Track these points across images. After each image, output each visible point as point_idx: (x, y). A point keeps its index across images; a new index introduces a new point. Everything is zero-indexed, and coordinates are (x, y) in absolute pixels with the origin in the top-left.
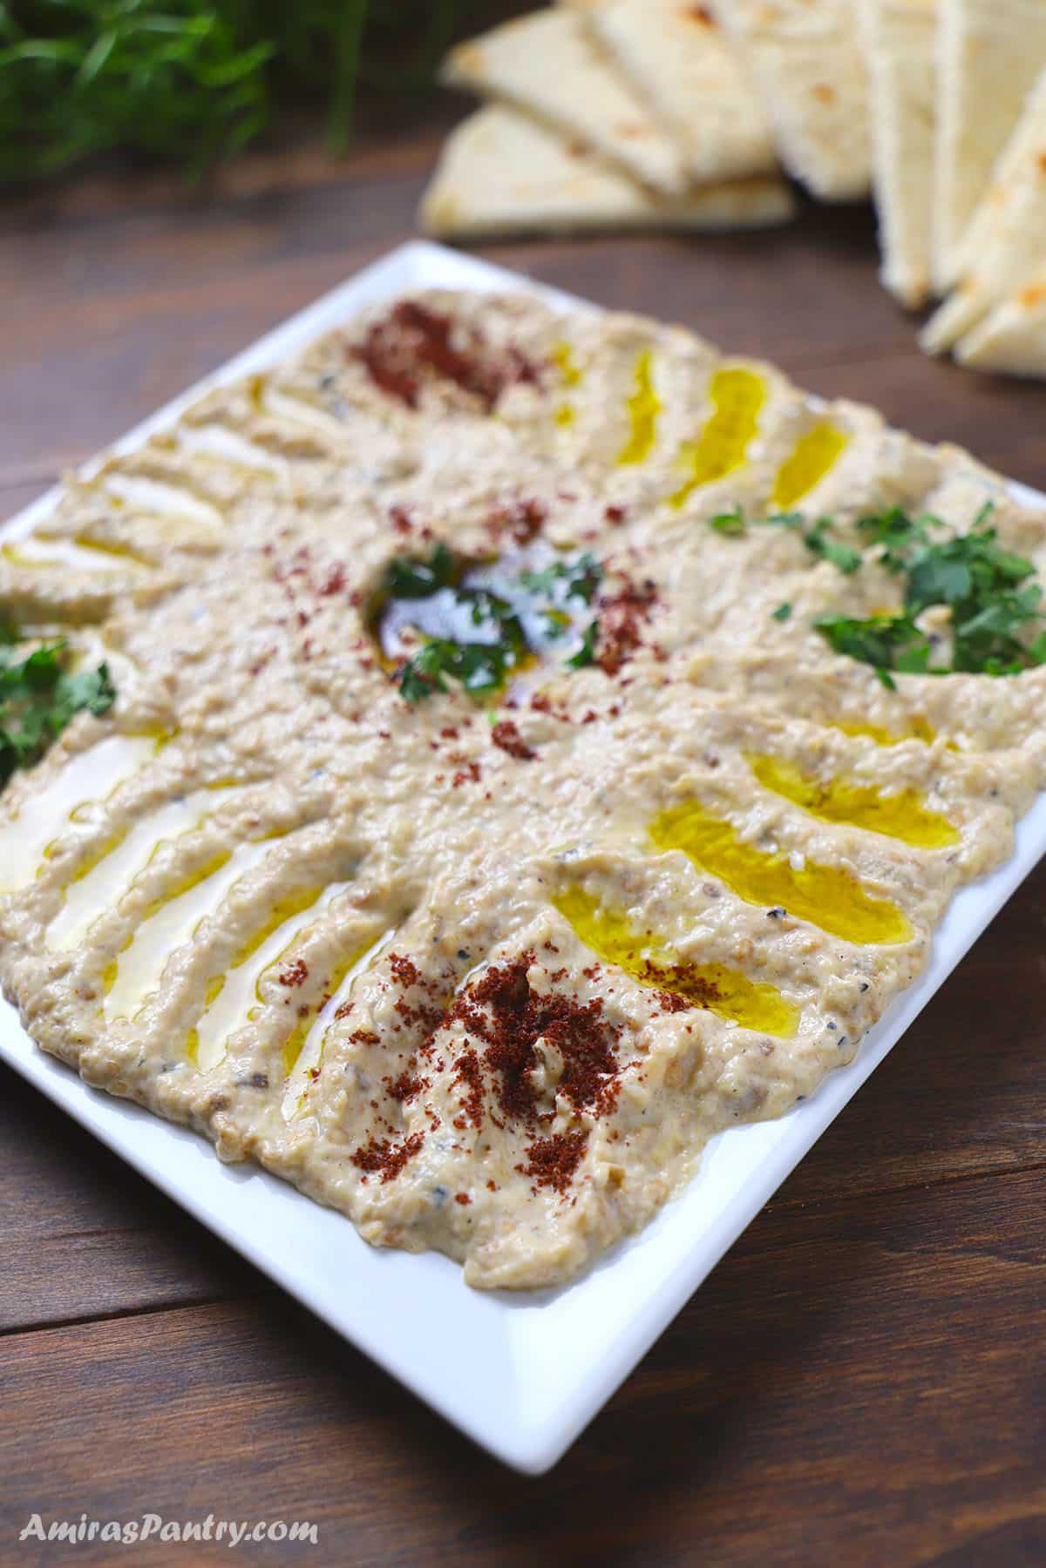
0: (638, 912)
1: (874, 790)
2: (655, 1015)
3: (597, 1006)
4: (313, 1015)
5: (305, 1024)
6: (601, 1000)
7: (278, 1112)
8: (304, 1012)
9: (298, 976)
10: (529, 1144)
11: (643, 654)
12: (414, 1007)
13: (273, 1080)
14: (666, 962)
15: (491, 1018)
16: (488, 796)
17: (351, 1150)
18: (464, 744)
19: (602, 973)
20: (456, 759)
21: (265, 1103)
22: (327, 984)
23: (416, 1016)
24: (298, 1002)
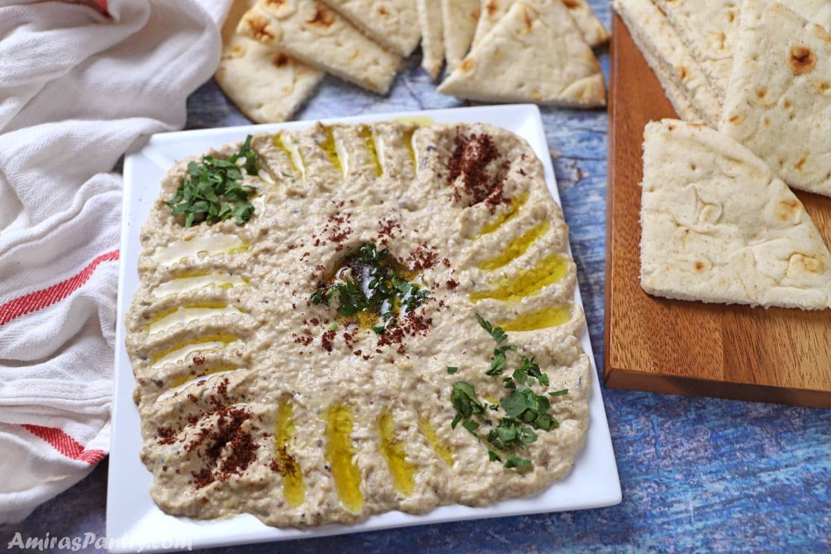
0: (299, 429)
1: (406, 455)
2: (266, 465)
3: (257, 447)
4: (194, 376)
5: (191, 377)
6: (259, 446)
7: (157, 397)
8: (193, 373)
9: (199, 362)
10: (205, 467)
11: (397, 346)
12: (217, 400)
13: (165, 386)
14: (289, 452)
15: (229, 424)
16: (301, 353)
17: (161, 426)
18: (314, 329)
19: (269, 438)
20: (307, 332)
21: (155, 391)
22: (207, 370)
23: (215, 402)
24: (194, 369)
